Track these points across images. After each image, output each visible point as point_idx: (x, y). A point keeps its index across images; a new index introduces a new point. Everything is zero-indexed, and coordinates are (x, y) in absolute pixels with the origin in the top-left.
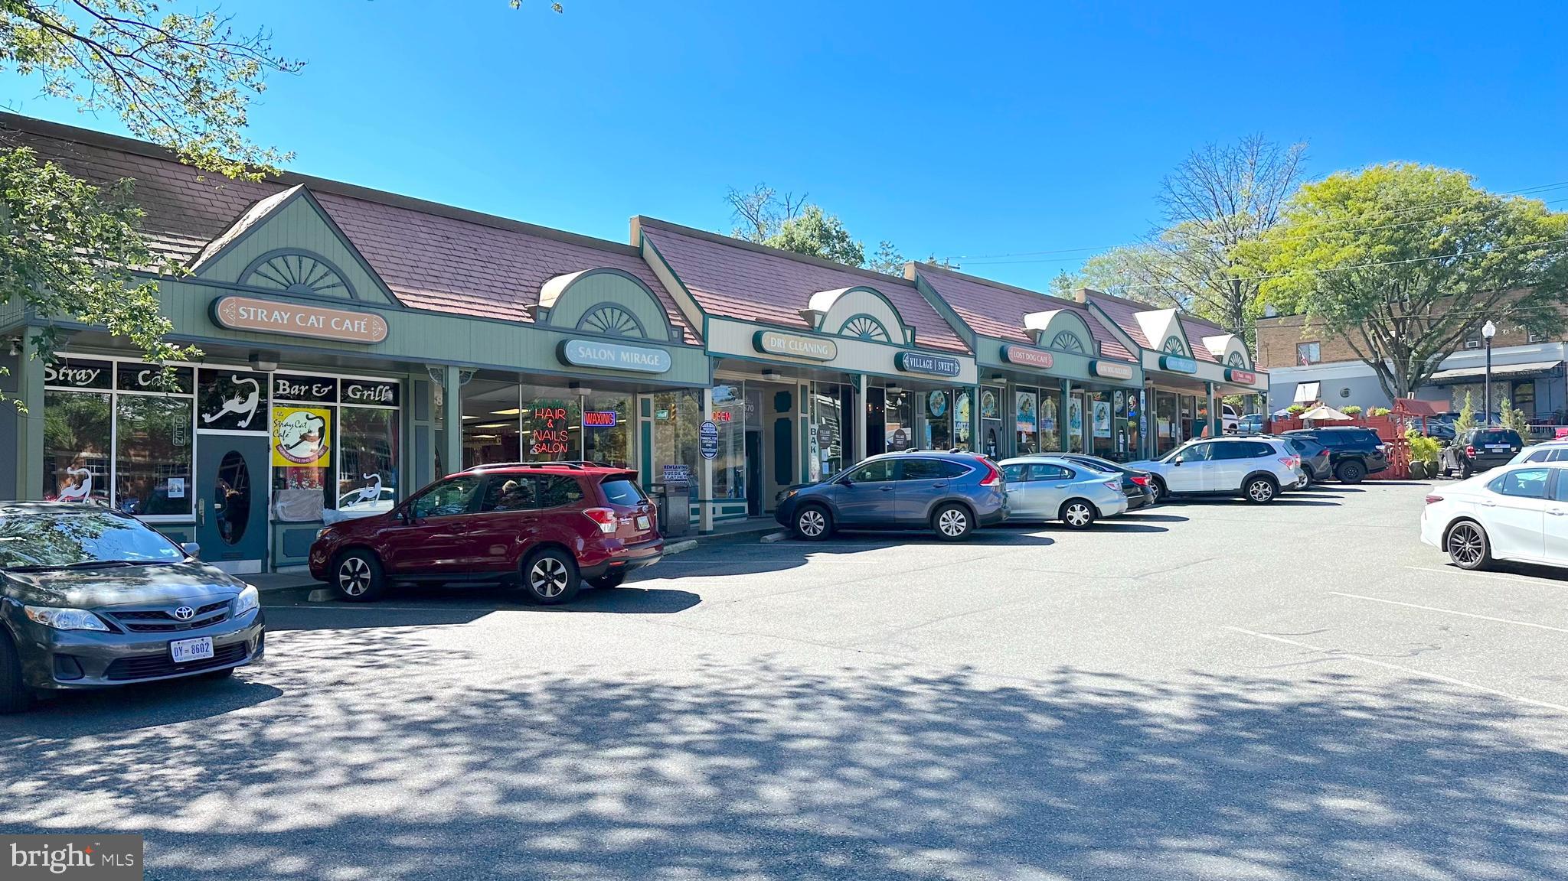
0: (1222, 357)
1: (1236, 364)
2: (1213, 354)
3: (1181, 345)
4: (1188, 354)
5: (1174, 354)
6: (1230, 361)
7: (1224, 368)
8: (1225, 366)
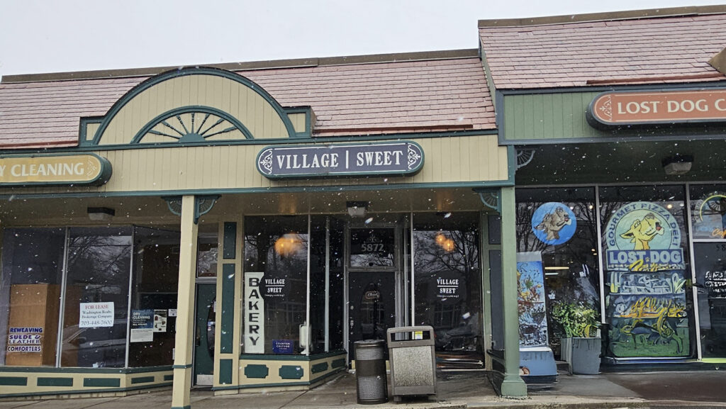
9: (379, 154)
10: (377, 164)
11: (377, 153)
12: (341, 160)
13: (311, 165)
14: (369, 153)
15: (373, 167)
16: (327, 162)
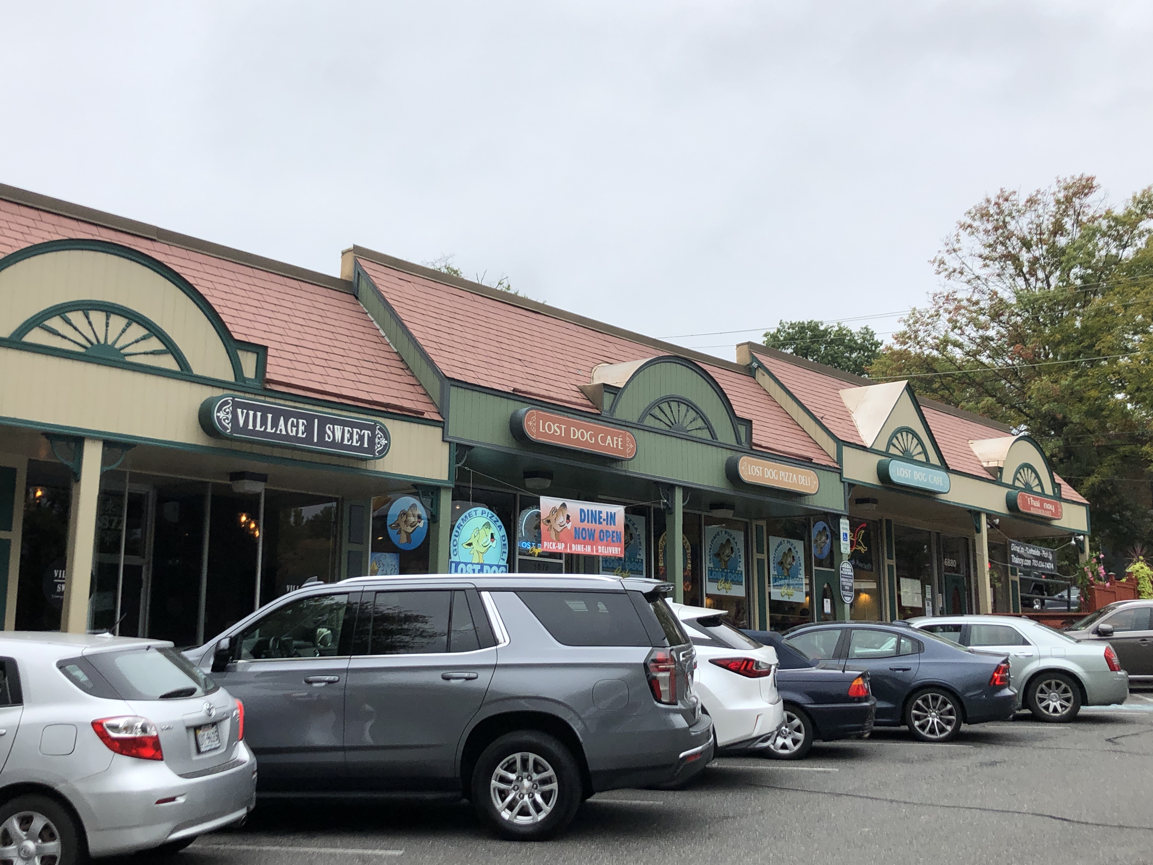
0: (1000, 469)
1: (1027, 484)
2: (985, 465)
3: (920, 442)
4: (934, 459)
5: (907, 457)
6: (1015, 478)
7: (1006, 490)
8: (1006, 486)
9: (349, 431)
10: (346, 442)
11: (346, 429)
12: (309, 429)
13: (276, 430)
14: (339, 427)
15: (341, 445)
16: (294, 429)
